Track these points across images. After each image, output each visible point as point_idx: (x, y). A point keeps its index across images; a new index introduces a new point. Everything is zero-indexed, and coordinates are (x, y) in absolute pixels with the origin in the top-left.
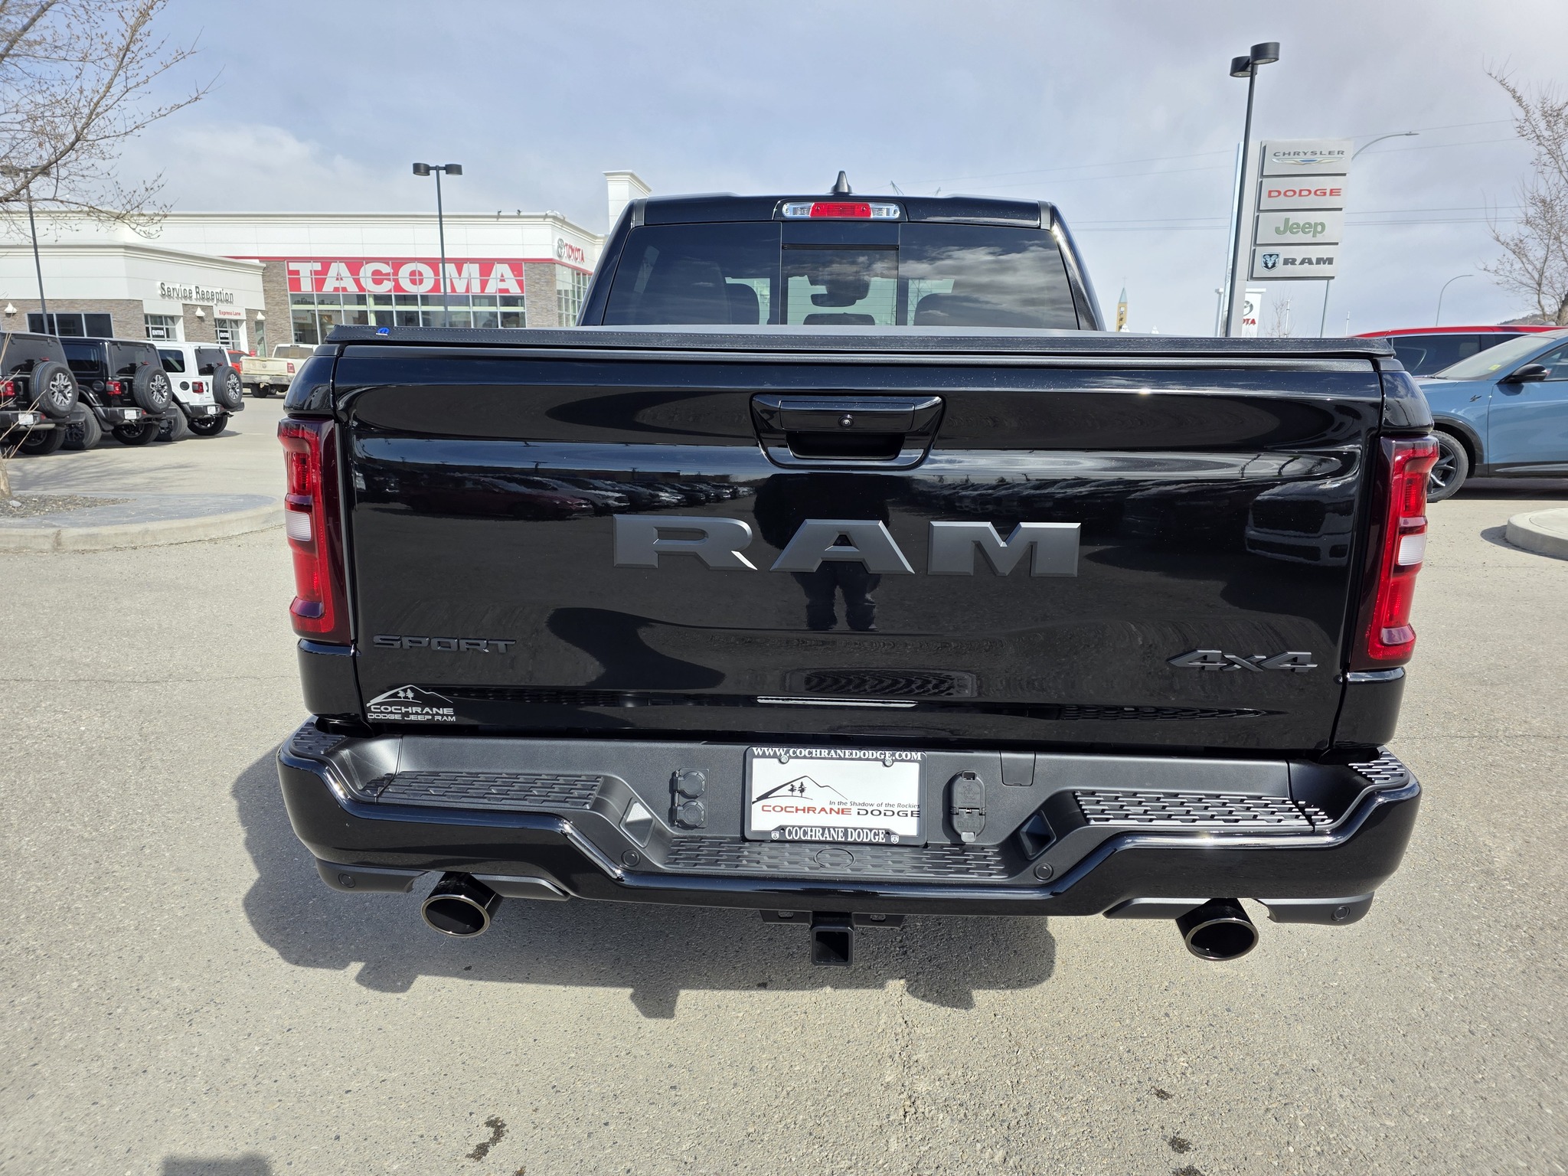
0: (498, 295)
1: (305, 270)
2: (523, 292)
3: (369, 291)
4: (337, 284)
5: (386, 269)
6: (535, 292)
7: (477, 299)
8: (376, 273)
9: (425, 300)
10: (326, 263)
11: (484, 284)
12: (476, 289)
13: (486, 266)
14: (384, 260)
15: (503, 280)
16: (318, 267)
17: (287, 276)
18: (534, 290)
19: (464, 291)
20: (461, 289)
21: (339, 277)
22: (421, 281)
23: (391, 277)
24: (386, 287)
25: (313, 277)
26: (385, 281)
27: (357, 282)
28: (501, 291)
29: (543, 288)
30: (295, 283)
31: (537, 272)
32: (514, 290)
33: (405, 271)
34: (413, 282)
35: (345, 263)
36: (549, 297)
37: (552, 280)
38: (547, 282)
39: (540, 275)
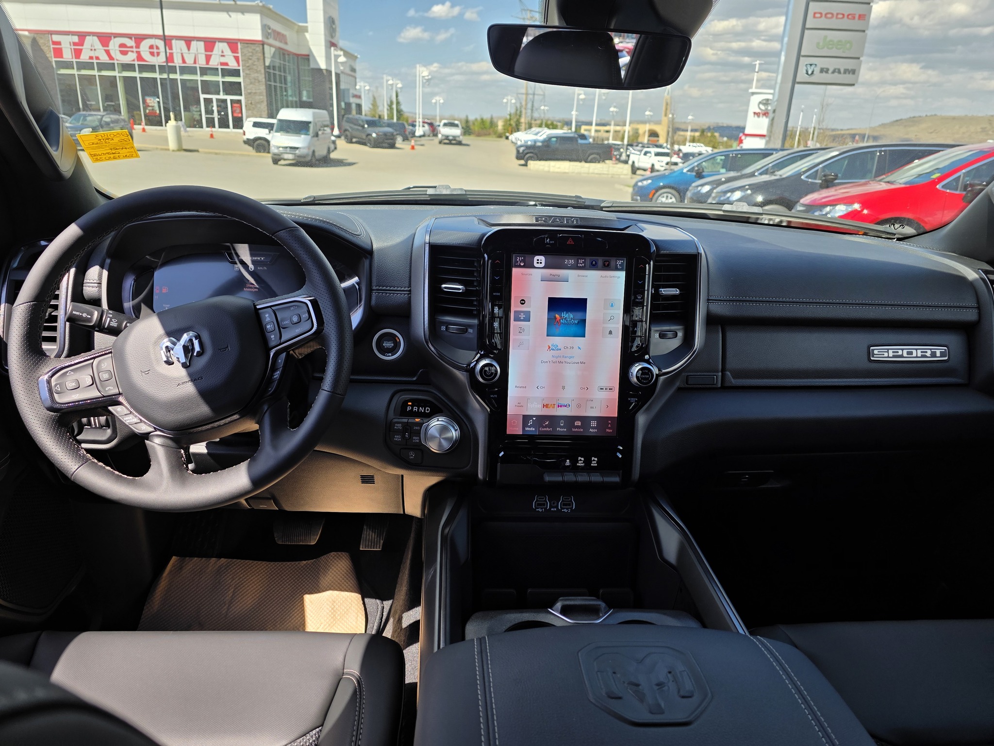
0: (220, 67)
1: (67, 43)
2: (239, 66)
3: (117, 60)
4: (92, 54)
5: (130, 43)
6: (248, 66)
7: (204, 71)
8: (122, 45)
9: (162, 69)
10: (82, 36)
11: (208, 58)
13: (210, 44)
14: (129, 36)
15: (223, 56)
16: (76, 39)
17: (52, 46)
20: (190, 62)
21: (93, 48)
23: (135, 50)
24: (130, 58)
25: (73, 47)
26: (130, 53)
27: (108, 52)
28: (222, 64)
29: (255, 63)
31: (250, 50)
32: (233, 64)
33: (145, 45)
34: (152, 54)
35: (98, 37)
36: (260, 71)
37: (262, 58)
38: (258, 59)
39: (252, 52)
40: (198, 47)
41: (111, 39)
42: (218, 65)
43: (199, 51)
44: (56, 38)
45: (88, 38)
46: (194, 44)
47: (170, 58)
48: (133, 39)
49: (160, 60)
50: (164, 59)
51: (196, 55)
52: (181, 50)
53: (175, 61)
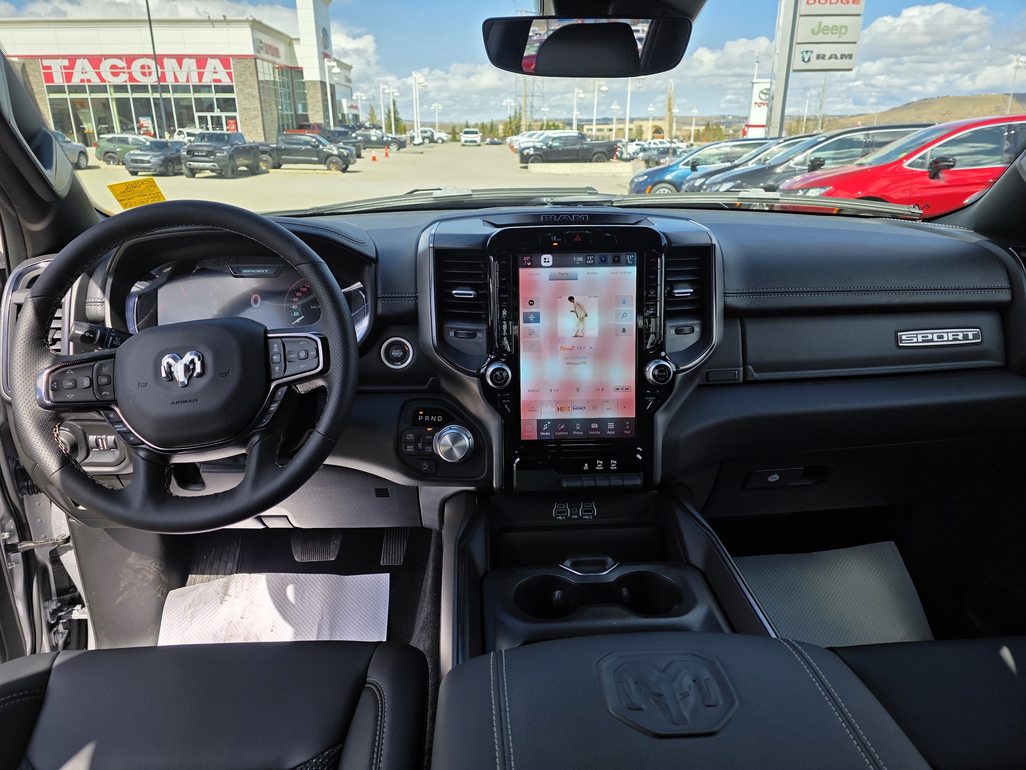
0: (213, 84)
1: (57, 67)
2: (232, 82)
3: (109, 82)
4: (84, 77)
5: (121, 64)
6: (242, 82)
7: (197, 89)
8: (113, 67)
9: (155, 88)
10: (72, 59)
11: (201, 76)
12: (195, 80)
13: (202, 61)
14: (119, 57)
15: (215, 72)
16: (66, 63)
17: (42, 71)
18: (241, 80)
19: (185, 80)
20: (182, 80)
21: (84, 71)
22: (150, 74)
23: (126, 70)
24: (122, 79)
25: (64, 71)
26: (121, 74)
27: (99, 74)
28: (215, 81)
29: (249, 78)
30: (49, 77)
31: (243, 65)
32: (226, 81)
33: (136, 65)
34: (144, 74)
35: (88, 59)
36: (254, 86)
37: (255, 72)
38: (251, 74)
39: (245, 68)
40: (190, 65)
41: (101, 61)
42: (211, 82)
43: (191, 69)
44: (46, 63)
45: (78, 61)
46: (186, 61)
47: (162, 78)
48: (124, 59)
49: (152, 80)
50: (156, 79)
51: (188, 73)
52: (173, 69)
53: (168, 80)
